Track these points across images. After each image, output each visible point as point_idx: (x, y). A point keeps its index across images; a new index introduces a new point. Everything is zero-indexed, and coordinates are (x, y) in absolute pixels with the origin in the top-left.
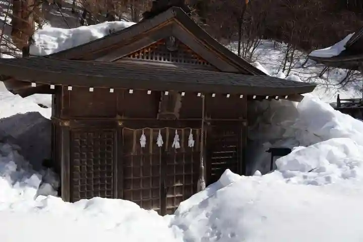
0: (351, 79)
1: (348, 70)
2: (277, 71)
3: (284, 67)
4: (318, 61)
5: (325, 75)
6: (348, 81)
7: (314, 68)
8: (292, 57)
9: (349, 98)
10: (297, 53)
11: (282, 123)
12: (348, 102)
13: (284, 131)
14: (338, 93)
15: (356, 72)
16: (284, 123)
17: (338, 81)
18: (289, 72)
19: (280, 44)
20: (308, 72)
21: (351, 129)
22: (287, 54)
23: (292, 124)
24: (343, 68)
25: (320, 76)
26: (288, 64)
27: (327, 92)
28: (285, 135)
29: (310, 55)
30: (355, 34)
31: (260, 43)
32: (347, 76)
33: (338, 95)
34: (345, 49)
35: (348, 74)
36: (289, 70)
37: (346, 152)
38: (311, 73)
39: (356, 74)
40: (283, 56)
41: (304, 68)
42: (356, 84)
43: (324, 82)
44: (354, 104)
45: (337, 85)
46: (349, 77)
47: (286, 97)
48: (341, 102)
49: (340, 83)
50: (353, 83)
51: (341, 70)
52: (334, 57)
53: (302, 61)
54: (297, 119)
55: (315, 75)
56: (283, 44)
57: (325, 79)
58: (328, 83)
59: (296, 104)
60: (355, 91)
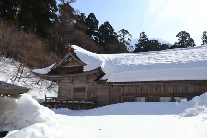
0: (53, 87)
1: (52, 82)
2: (12, 78)
3: (17, 76)
4: (37, 75)
5: (40, 83)
6: (52, 88)
7: (34, 79)
8: (22, 71)
9: (51, 97)
10: (26, 69)
11: (5, 113)
12: (51, 99)
13: (6, 118)
14: (46, 94)
15: (55, 83)
16: (7, 113)
17: (46, 87)
18: (19, 79)
19: (16, 62)
20: (31, 80)
21: (47, 117)
22: (19, 69)
23: (12, 113)
24: (49, 81)
25: (38, 84)
26: (19, 74)
27: (41, 93)
28: (6, 122)
29: (32, 71)
30: (56, 64)
31: (2, 59)
32: (51, 85)
33: (46, 95)
34: (51, 71)
35: (52, 84)
36: (20, 78)
37: (43, 132)
38: (32, 81)
39: (55, 84)
40: (17, 69)
41: (28, 78)
42: (55, 89)
43: (39, 87)
44: (53, 100)
45: (46, 89)
46: (52, 85)
47: (9, 95)
48: (47, 99)
49: (48, 88)
50: (54, 89)
51: (48, 81)
52: (45, 74)
53: (28, 74)
54: (16, 110)
55: (35, 83)
56: (18, 63)
57: (40, 86)
58: (41, 88)
59: (17, 100)
60: (54, 93)
